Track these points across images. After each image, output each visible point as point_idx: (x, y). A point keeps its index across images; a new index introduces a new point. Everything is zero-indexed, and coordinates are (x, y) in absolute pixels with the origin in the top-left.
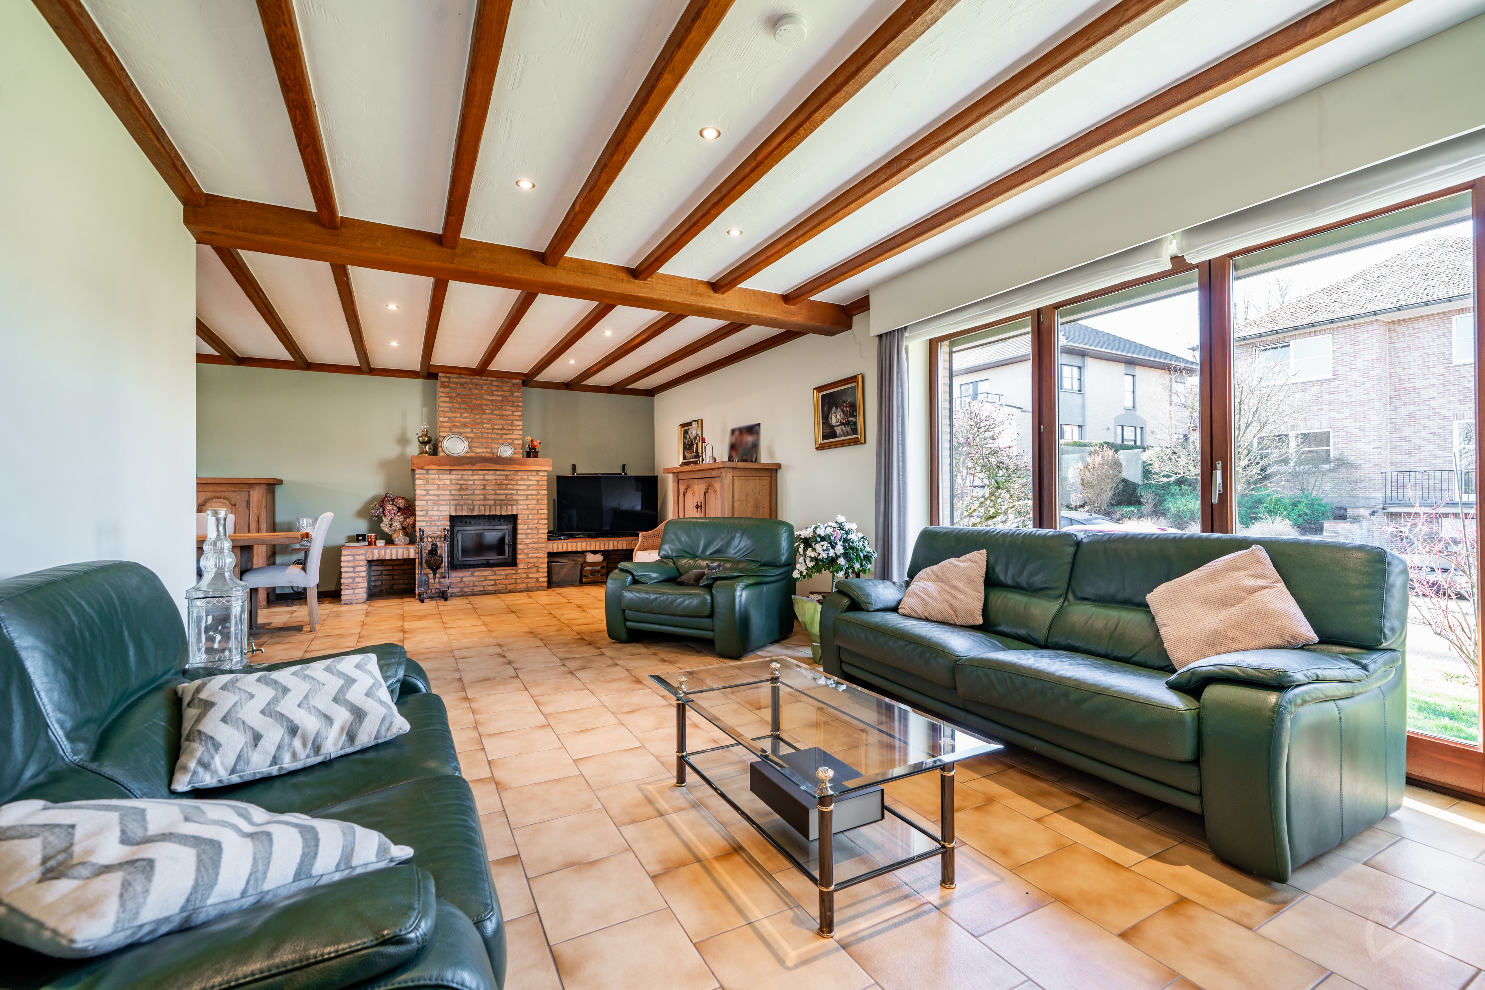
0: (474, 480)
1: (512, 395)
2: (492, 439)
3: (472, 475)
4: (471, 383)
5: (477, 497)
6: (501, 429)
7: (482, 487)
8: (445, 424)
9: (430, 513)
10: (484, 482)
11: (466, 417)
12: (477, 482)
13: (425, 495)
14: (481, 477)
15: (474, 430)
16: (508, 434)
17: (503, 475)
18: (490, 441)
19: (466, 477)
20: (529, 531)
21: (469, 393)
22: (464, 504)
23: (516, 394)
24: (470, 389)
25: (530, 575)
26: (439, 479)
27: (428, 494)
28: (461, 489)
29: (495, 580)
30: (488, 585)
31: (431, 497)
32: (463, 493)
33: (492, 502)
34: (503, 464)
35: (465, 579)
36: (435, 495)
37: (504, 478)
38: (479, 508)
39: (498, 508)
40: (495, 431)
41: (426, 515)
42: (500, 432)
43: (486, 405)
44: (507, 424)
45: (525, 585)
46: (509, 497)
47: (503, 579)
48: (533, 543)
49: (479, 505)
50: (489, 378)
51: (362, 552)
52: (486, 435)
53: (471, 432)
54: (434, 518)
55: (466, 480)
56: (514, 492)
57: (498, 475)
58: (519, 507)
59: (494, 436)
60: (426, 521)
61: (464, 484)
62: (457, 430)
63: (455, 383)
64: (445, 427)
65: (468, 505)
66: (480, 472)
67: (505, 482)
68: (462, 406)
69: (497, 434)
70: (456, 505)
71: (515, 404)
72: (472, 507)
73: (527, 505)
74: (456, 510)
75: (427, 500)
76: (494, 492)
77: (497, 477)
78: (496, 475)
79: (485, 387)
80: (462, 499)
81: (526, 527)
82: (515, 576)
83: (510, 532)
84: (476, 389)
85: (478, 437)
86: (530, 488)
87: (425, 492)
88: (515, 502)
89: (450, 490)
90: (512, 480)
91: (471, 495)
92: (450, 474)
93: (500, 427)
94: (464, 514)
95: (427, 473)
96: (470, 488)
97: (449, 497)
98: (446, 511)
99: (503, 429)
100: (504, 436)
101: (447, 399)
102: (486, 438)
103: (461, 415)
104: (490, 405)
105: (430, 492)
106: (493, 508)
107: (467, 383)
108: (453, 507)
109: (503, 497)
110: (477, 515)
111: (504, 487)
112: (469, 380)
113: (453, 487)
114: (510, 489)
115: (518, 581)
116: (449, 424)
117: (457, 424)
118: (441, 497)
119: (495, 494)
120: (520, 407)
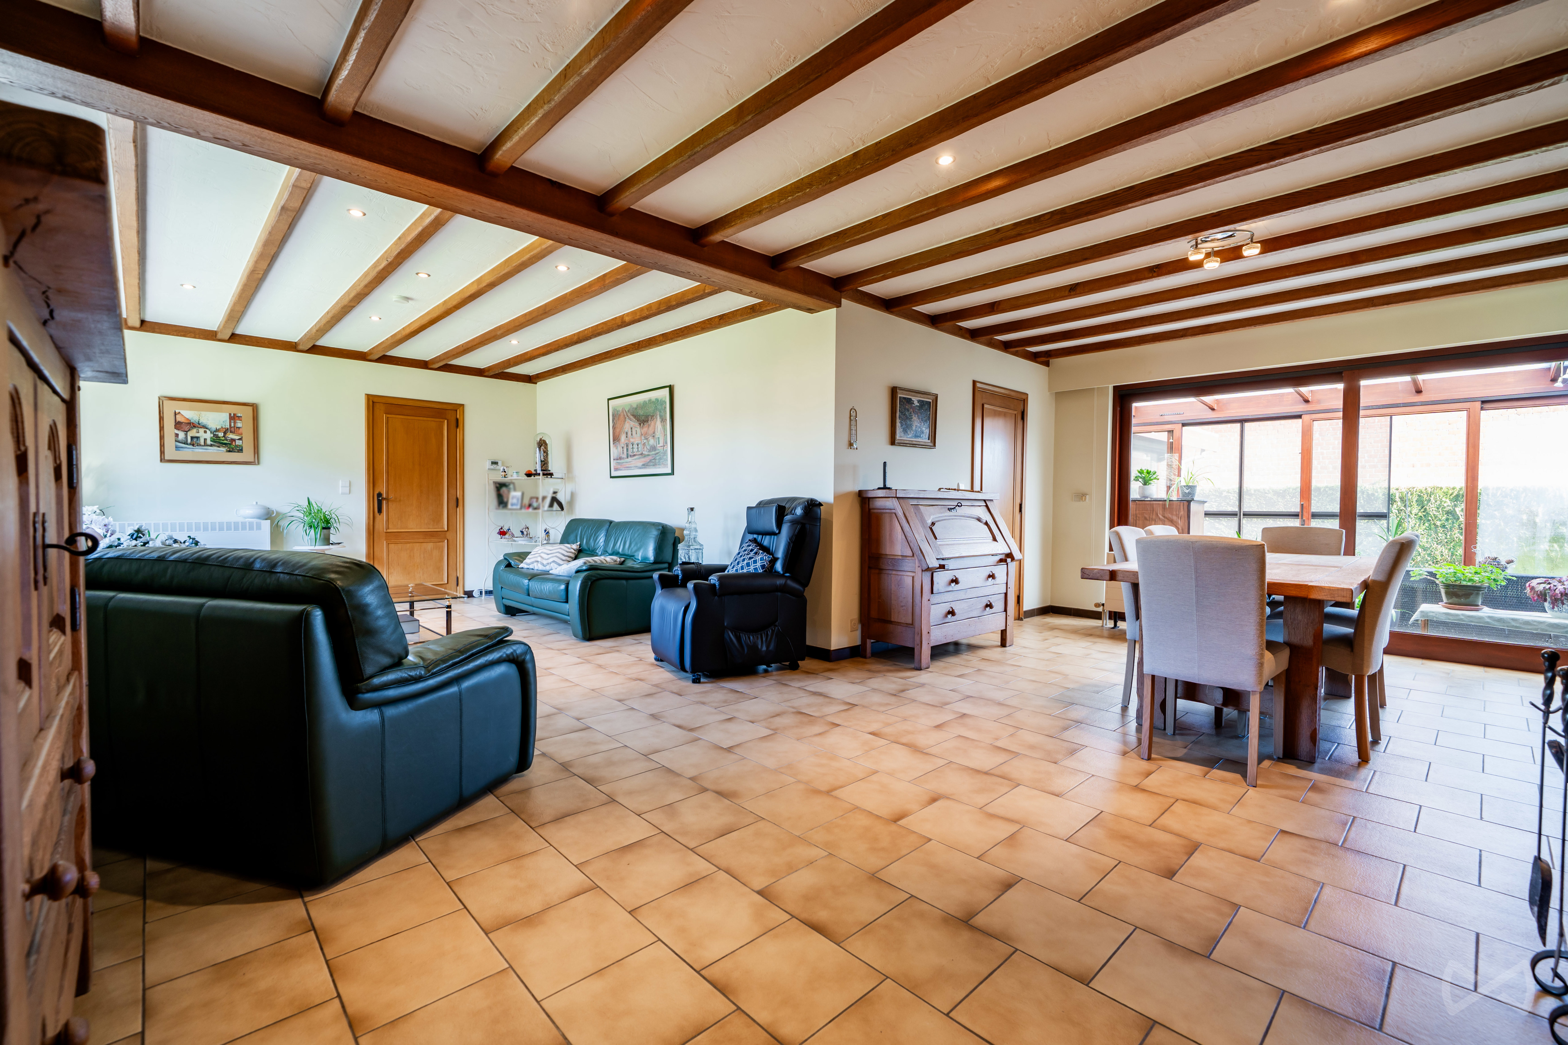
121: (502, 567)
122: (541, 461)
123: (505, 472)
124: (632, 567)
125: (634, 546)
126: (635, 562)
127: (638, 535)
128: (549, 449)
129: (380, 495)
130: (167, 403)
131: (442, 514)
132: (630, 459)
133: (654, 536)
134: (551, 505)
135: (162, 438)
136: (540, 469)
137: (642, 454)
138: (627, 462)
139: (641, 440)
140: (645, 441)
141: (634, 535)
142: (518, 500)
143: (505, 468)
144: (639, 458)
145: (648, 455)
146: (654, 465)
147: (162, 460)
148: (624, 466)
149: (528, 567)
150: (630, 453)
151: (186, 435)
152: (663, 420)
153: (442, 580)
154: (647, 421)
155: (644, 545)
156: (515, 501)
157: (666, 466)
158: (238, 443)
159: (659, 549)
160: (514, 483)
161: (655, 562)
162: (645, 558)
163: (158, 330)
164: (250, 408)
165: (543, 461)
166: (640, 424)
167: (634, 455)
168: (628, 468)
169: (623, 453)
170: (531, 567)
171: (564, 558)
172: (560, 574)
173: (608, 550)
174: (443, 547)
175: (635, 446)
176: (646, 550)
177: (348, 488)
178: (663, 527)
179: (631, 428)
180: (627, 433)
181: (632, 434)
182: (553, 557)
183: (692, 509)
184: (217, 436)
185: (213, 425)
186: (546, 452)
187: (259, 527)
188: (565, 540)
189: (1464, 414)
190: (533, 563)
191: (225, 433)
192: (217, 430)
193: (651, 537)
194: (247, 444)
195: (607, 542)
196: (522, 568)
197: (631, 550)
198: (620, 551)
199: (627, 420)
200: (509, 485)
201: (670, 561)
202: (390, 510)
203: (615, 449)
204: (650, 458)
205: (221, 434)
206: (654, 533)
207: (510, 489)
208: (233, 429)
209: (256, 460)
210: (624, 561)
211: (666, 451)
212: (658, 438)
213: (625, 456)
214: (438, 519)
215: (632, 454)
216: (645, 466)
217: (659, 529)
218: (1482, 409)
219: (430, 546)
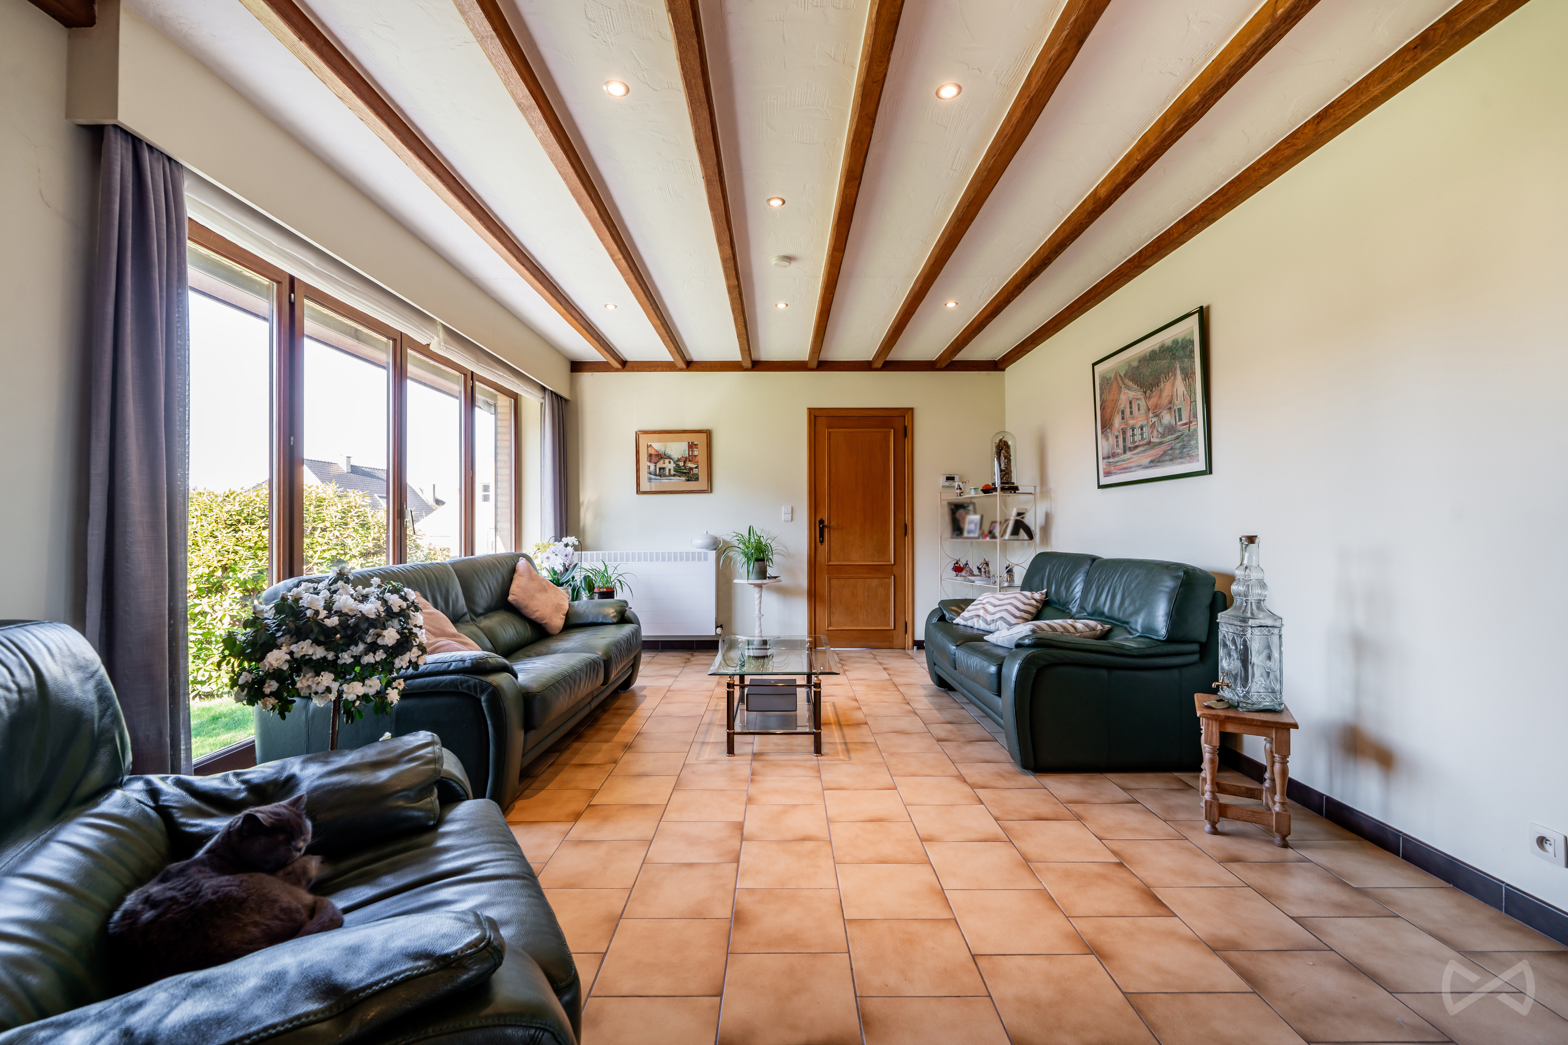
121: (935, 620)
122: (1001, 471)
123: (960, 489)
124: (1122, 647)
125: (1130, 605)
126: (1131, 634)
127: (1138, 585)
128: (1012, 453)
129: (821, 522)
130: (642, 437)
131: (889, 544)
132: (1129, 454)
133: (1167, 590)
134: (1015, 532)
135: (638, 470)
136: (999, 482)
137: (1149, 443)
138: (1124, 461)
139: (1147, 419)
140: (1154, 420)
141: (1130, 585)
142: (976, 524)
143: (960, 484)
144: (1145, 451)
145: (1161, 443)
146: (1171, 460)
147: (638, 492)
148: (1120, 467)
149: (965, 623)
150: (1129, 445)
151: (656, 466)
152: (1188, 375)
153: (889, 625)
154: (1158, 385)
155: (1147, 604)
156: (972, 527)
157: (1192, 457)
158: (695, 471)
159: (1176, 616)
160: (974, 504)
161: (1171, 639)
162: (1149, 629)
163: (636, 369)
164: (705, 435)
165: (1004, 471)
166: (1145, 393)
167: (1136, 447)
168: (1126, 470)
169: (1118, 446)
170: (969, 623)
171: (1018, 613)
172: (999, 644)
173: (1086, 606)
174: (889, 584)
175: (1137, 432)
176: (1151, 614)
177: (790, 515)
178: (1185, 573)
179: (1131, 403)
180: (1123, 412)
181: (1131, 413)
182: (1001, 611)
183: (1251, 539)
184: (678, 466)
185: (676, 455)
186: (1008, 458)
187: (706, 559)
188: (1027, 585)
190: (972, 618)
191: (685, 462)
192: (679, 460)
193: (1161, 591)
194: (702, 473)
195: (1085, 592)
196: (958, 624)
197: (1124, 612)
198: (1106, 610)
199: (1124, 390)
200: (968, 506)
201: (1203, 639)
202: (832, 539)
203: (1104, 441)
204: (1164, 447)
205: (681, 464)
206: (1169, 584)
207: (969, 510)
208: (691, 458)
209: (709, 490)
210: (1110, 630)
211: (1196, 430)
212: (1180, 410)
213: (1120, 451)
214: (884, 550)
215: (1132, 446)
216: (1155, 462)
217: (1178, 577)
219: (875, 582)
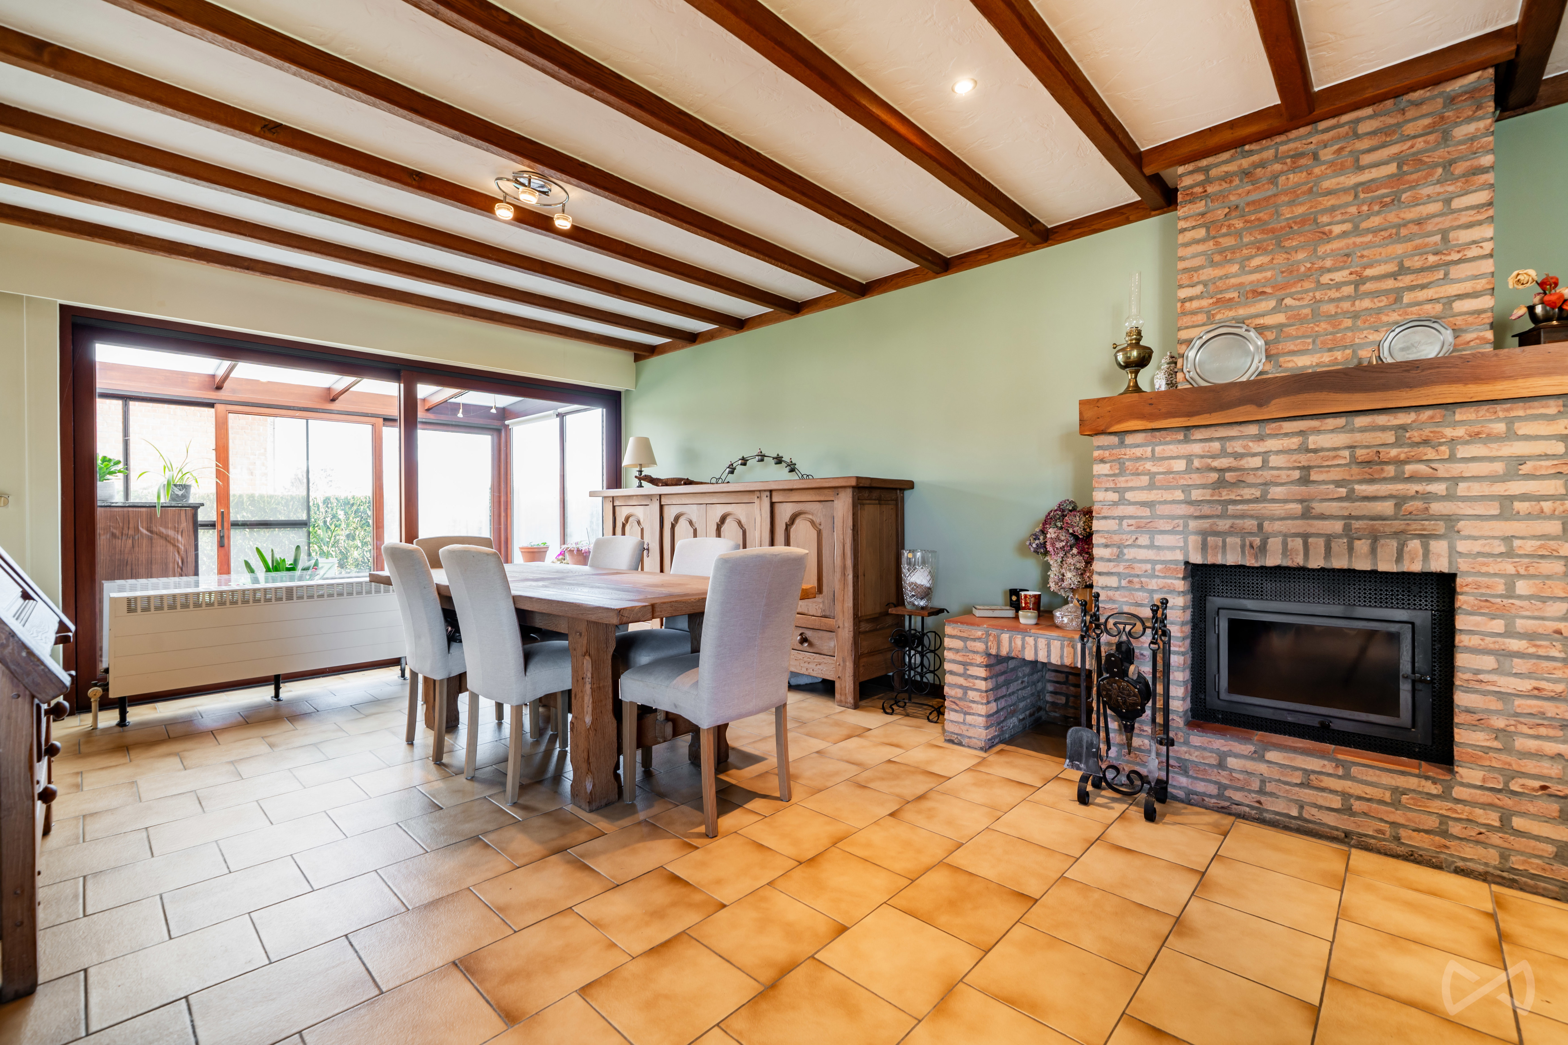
0: (1265, 455)
1: (1446, 137)
2: (1355, 316)
3: (1260, 438)
4: (1277, 158)
5: (1277, 509)
6: (1394, 276)
7: (1296, 474)
8: (1195, 304)
9: (1130, 553)
10: (1304, 459)
11: (1259, 269)
12: (1274, 461)
13: (1115, 504)
14: (1294, 442)
15: (1288, 301)
16: (1423, 287)
17: (1384, 429)
18: (1348, 323)
19: (1237, 446)
20: (1515, 645)
21: (1272, 190)
22: (1231, 532)
23: (1462, 131)
24: (1273, 179)
25: (1518, 822)
26: (1153, 458)
27: (1122, 501)
28: (1220, 484)
29: (1345, 796)
30: (1320, 807)
31: (1130, 510)
32: (1225, 495)
33: (1337, 527)
34: (1385, 387)
35: (1232, 762)
36: (1143, 504)
37: (1390, 437)
38: (1285, 544)
39: (1362, 546)
40: (1369, 286)
41: (1119, 558)
42: (1390, 284)
43: (1333, 209)
44: (1420, 251)
45: (1492, 857)
46: (1410, 506)
47: (1381, 802)
48: (1537, 694)
49: (1286, 536)
50: (1345, 118)
51: (979, 633)
52: (1331, 308)
53: (1274, 311)
54: (1140, 568)
55: (1238, 456)
56: (1439, 488)
57: (1363, 430)
58: (1462, 546)
59: (1366, 303)
60: (1118, 574)
61: (1229, 469)
62: (1231, 314)
63: (1227, 178)
64: (1194, 313)
65: (1243, 534)
66: (1288, 426)
67: (1394, 452)
68: (1246, 240)
69: (1374, 294)
70: (1205, 534)
71: (1460, 168)
72: (1257, 541)
73: (1508, 539)
74: (1204, 547)
75: (1121, 518)
76: (1343, 491)
77: (1358, 437)
78: (1352, 431)
79: (1327, 155)
80: (1223, 516)
81: (1498, 626)
82: (1438, 806)
83: (1424, 639)
84: (1293, 169)
85: (1302, 320)
86: (1525, 469)
87: (1115, 497)
88: (1440, 527)
89: (1186, 489)
90: (1426, 442)
91: (1256, 500)
92: (1187, 440)
93: (1392, 267)
94: (1232, 559)
95: (1122, 443)
96: (1251, 479)
97: (1183, 510)
98: (1172, 548)
99: (1403, 270)
100: (1407, 298)
101: (1201, 233)
102: (1331, 318)
103: (1242, 267)
104: (1347, 205)
105: (1129, 496)
106: (1341, 544)
107: (1262, 164)
108: (1194, 540)
109: (1387, 508)
110: (1278, 568)
111: (1390, 470)
112: (1270, 153)
113: (1196, 479)
114: (1413, 478)
115: (1455, 829)
116: (1205, 303)
117: (1228, 295)
118: (1161, 510)
119: (1350, 497)
120: (1485, 170)
189: (370, 427)
218: (384, 425)
